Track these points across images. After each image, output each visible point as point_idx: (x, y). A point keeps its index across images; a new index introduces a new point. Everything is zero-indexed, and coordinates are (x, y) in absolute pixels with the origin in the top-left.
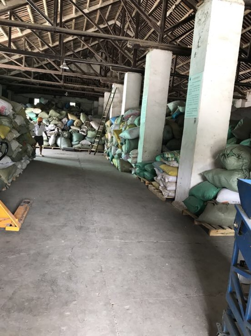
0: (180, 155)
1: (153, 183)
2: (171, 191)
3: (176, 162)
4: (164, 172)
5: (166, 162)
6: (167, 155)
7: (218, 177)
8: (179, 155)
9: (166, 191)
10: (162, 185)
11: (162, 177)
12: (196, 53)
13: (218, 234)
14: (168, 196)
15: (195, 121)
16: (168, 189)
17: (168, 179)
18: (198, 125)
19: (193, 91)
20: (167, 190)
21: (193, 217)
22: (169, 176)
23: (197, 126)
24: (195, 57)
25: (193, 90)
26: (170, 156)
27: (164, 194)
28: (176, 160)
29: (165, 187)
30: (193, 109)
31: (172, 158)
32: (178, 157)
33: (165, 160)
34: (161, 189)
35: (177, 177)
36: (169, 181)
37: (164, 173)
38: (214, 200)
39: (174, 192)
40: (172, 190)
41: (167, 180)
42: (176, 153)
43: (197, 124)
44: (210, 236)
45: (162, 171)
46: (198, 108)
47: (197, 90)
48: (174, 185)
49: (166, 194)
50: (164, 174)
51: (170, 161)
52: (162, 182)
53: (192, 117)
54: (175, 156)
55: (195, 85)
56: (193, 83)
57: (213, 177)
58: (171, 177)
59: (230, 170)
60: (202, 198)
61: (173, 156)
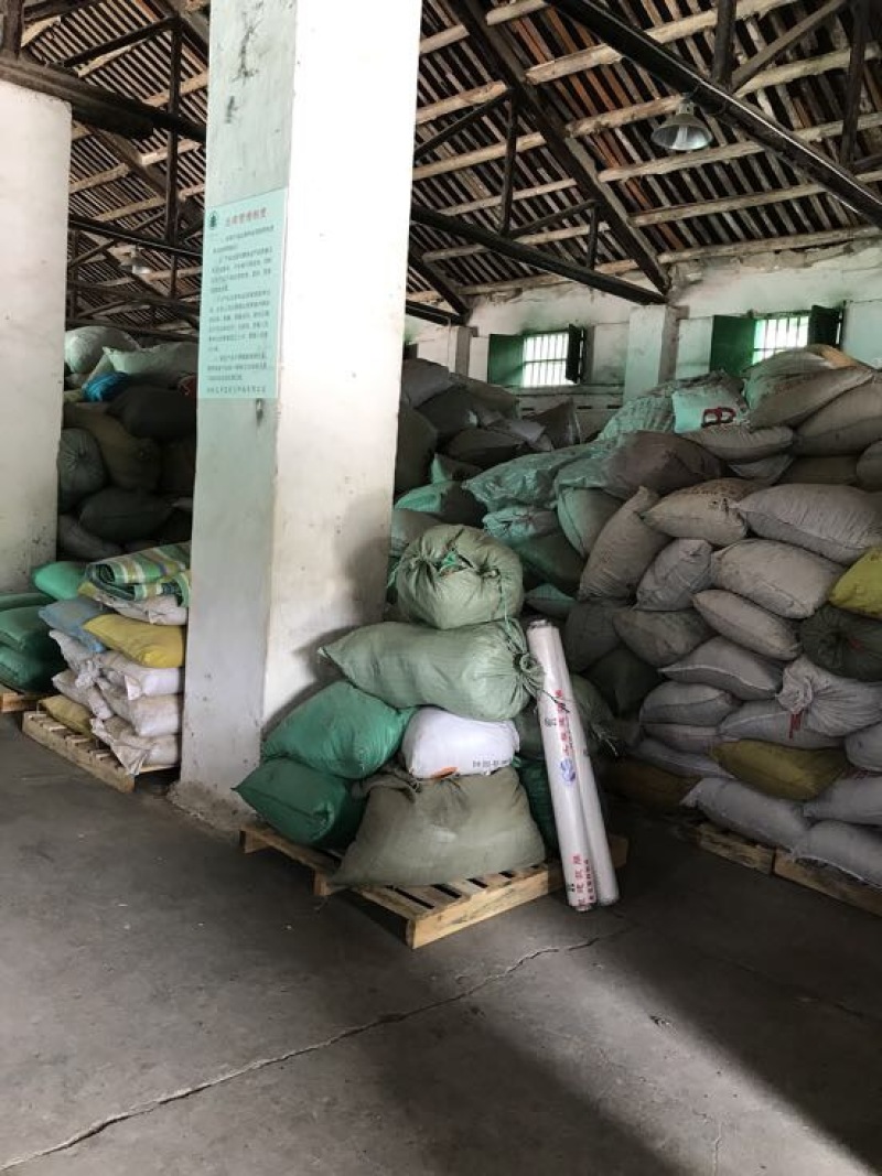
0: (188, 567)
1: (52, 703)
2: (159, 741)
3: (172, 601)
4: (107, 649)
5: (119, 604)
6: (124, 570)
7: (401, 663)
8: (183, 567)
9: (132, 740)
10: (104, 713)
11: (103, 676)
12: (236, 104)
13: (441, 928)
14: (145, 765)
15: (260, 415)
16: (144, 731)
17: (140, 684)
18: (281, 434)
19: (232, 278)
20: (135, 734)
21: (303, 860)
22: (143, 672)
23: (274, 439)
24: (229, 121)
25: (235, 272)
26: (140, 576)
27: (126, 757)
28: (175, 592)
29: (125, 724)
30: (242, 357)
31: (151, 582)
32: (181, 578)
33: (113, 594)
34: (103, 735)
35: (182, 669)
36: (143, 695)
37: (111, 656)
38: (399, 773)
39: (173, 739)
40: (162, 735)
41: (132, 692)
42: (167, 561)
43: (276, 428)
44: (412, 950)
45: (99, 648)
46: (268, 354)
47: (255, 274)
48: (172, 706)
49: (136, 754)
50: (108, 660)
51: (140, 599)
52: (104, 699)
53: (240, 395)
54: (164, 574)
55: (240, 250)
56: (231, 238)
57: (375, 664)
58: (153, 672)
59: (450, 630)
60: (337, 768)
61: (157, 574)
